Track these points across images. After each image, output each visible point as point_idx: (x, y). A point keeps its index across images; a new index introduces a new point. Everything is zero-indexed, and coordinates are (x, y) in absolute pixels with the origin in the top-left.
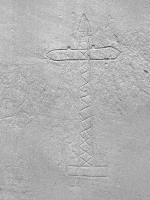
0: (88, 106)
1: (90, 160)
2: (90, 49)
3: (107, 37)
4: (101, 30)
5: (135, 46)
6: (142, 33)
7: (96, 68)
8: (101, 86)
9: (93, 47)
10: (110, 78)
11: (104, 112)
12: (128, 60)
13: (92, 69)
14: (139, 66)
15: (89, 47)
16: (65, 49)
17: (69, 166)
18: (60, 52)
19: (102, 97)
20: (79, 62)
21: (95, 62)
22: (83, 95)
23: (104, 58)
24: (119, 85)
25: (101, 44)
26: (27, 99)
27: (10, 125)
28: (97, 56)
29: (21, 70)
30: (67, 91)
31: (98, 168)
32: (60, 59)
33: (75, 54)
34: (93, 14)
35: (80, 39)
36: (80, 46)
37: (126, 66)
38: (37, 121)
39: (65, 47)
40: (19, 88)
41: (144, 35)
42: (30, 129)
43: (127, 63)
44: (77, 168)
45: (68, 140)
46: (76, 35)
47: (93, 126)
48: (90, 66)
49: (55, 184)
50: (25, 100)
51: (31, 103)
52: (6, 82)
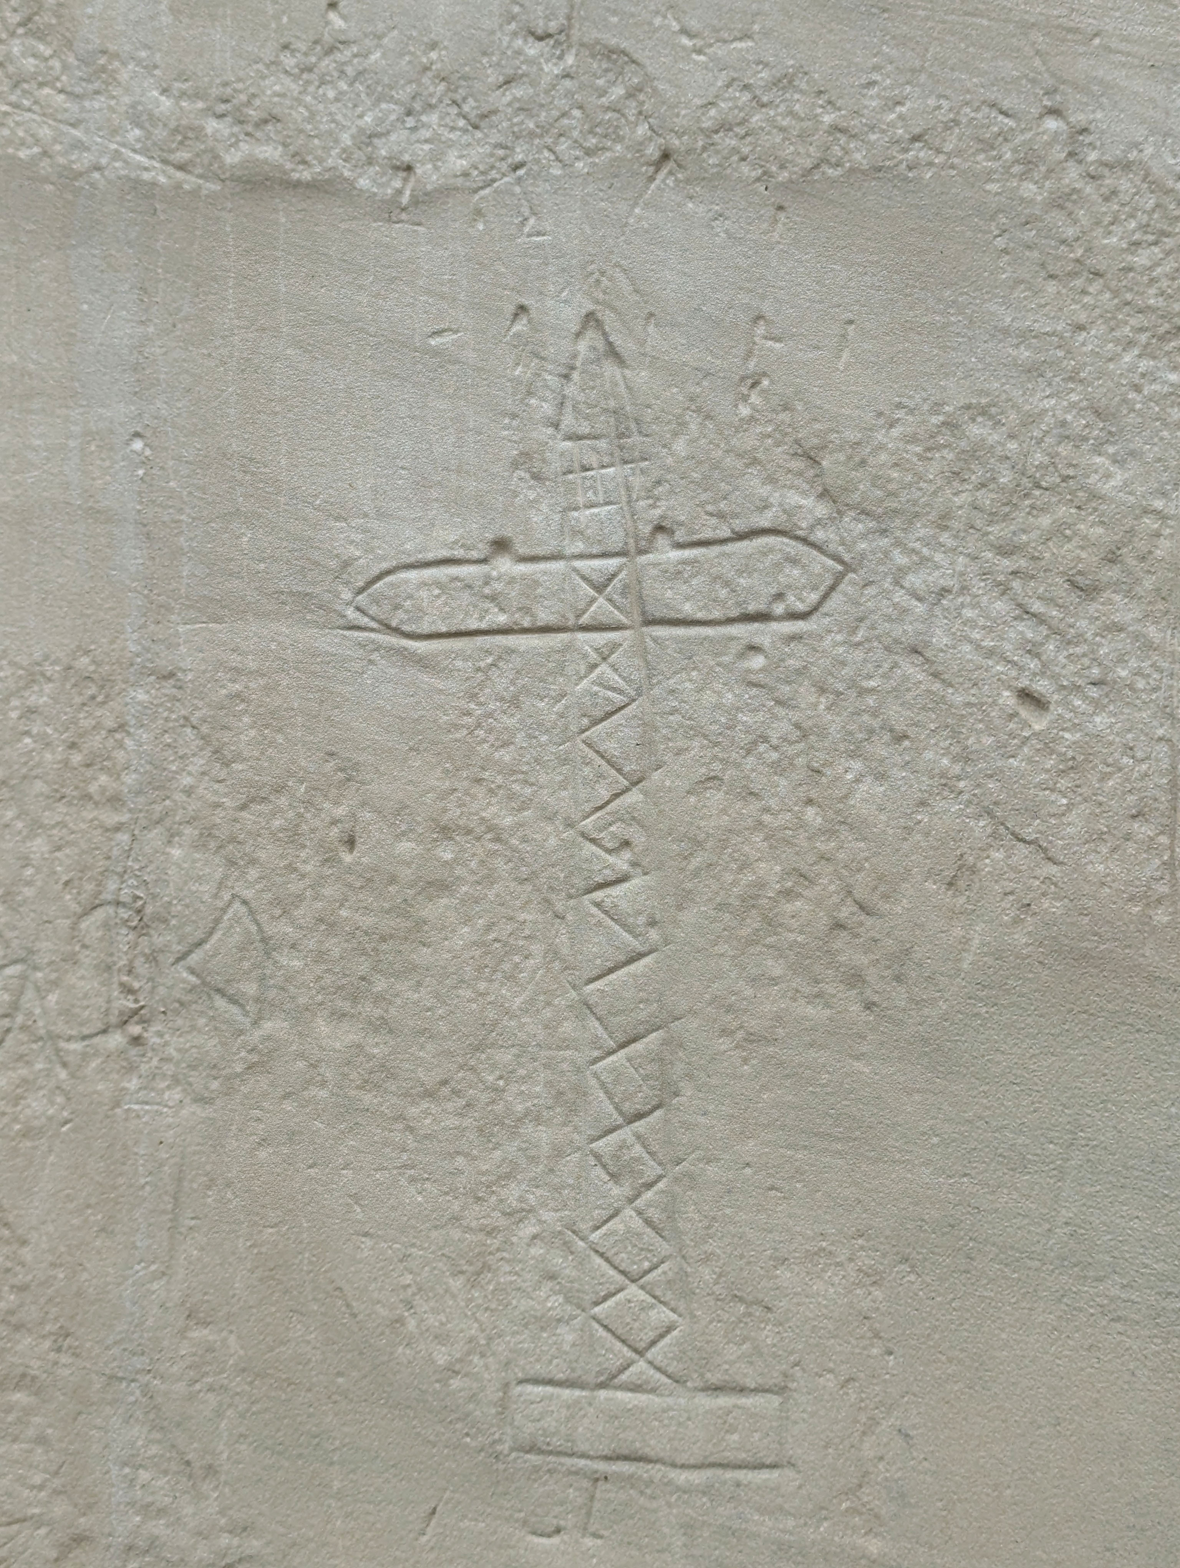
0: (640, 949)
1: (667, 1340)
2: (641, 552)
3: (747, 466)
4: (708, 417)
5: (943, 522)
6: (985, 431)
7: (688, 685)
8: (724, 811)
9: (662, 540)
10: (785, 747)
11: (749, 992)
12: (899, 620)
13: (656, 691)
14: (979, 659)
15: (636, 542)
16: (475, 555)
17: (521, 1382)
18: (444, 579)
19: (735, 883)
20: (568, 648)
21: (677, 640)
22: (607, 872)
23: (734, 613)
24: (846, 797)
25: (711, 514)
26: (237, 905)
27: (133, 1084)
28: (687, 599)
29: (197, 708)
30: (497, 846)
31: (724, 1401)
32: (444, 629)
33: (540, 591)
34: (651, 315)
35: (570, 489)
36: (577, 533)
37: (886, 666)
38: (301, 1055)
39: (474, 547)
40: (188, 831)
41: (1003, 445)
42: (257, 1113)
43: (897, 641)
44: (577, 1402)
45: (512, 1193)
46: (544, 461)
47: (676, 1094)
48: (644, 672)
49: (434, 1512)
50: (224, 911)
51: (260, 930)
52: (103, 790)
